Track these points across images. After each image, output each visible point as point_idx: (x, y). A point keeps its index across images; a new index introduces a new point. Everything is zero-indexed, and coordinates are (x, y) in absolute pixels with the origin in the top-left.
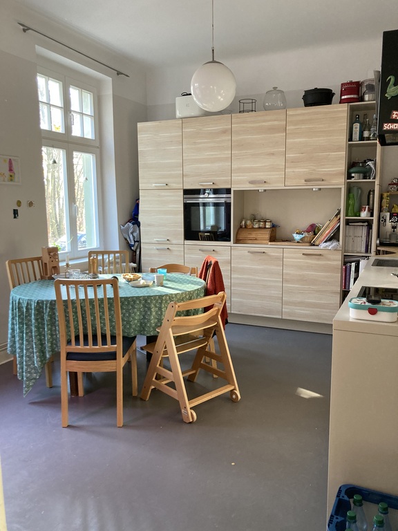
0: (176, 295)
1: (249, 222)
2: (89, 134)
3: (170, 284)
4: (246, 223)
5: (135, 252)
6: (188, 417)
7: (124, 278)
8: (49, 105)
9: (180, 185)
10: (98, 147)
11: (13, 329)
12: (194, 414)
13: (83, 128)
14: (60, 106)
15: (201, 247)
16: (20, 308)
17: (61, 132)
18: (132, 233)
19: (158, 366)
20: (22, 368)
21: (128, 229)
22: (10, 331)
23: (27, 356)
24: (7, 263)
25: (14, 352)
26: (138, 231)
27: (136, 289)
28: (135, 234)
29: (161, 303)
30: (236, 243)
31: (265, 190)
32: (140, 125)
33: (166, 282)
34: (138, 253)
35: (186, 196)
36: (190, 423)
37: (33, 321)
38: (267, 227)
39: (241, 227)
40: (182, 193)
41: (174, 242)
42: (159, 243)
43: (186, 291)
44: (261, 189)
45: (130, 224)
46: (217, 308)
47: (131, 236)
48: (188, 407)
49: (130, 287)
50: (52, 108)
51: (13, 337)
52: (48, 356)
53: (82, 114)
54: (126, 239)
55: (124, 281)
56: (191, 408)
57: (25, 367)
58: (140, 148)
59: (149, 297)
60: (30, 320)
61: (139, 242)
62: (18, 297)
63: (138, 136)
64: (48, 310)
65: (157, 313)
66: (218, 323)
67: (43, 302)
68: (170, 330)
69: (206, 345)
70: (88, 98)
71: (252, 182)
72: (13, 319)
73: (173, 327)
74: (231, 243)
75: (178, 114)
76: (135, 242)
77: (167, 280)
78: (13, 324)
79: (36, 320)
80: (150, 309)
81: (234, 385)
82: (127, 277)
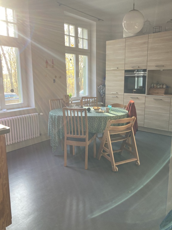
0: (113, 117)
1: (155, 85)
2: (86, 47)
3: (112, 112)
4: (153, 85)
5: (103, 98)
6: (114, 169)
7: (93, 109)
8: (69, 36)
9: (123, 68)
10: (89, 53)
11: (50, 126)
12: (117, 169)
13: (83, 45)
14: (74, 36)
15: (132, 96)
16: (52, 118)
17: (74, 47)
18: (102, 90)
19: (103, 146)
20: (52, 142)
21: (100, 88)
22: (49, 127)
23: (54, 137)
24: (49, 100)
25: (50, 135)
26: (104, 89)
27: (97, 113)
28: (103, 90)
29: (106, 120)
30: (148, 95)
31: (164, 70)
32: (107, 42)
33: (110, 111)
34: (104, 98)
35: (126, 73)
36: (115, 172)
37: (56, 124)
38: (164, 87)
39: (151, 87)
40: (124, 72)
41: (120, 94)
42: (113, 94)
43: (118, 115)
44: (162, 69)
45: (101, 86)
46: (131, 124)
47: (102, 91)
48: (115, 165)
49: (95, 112)
50: (70, 37)
51: (50, 129)
52: (61, 138)
53: (83, 39)
54: (99, 92)
55: (93, 110)
56: (116, 166)
57: (53, 141)
58: (107, 52)
59: (101, 117)
60: (55, 123)
61: (105, 93)
62: (52, 114)
63: (106, 47)
64: (62, 120)
65: (104, 124)
66: (132, 131)
67: (60, 116)
68: (108, 131)
69: (126, 140)
70: (86, 32)
71: (157, 66)
72: (50, 122)
73: (110, 131)
74: (146, 95)
75: (124, 36)
76: (103, 93)
77: (112, 110)
78: (50, 124)
79: (57, 123)
80: (101, 122)
81: (137, 158)
82: (95, 108)
